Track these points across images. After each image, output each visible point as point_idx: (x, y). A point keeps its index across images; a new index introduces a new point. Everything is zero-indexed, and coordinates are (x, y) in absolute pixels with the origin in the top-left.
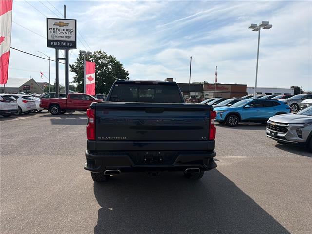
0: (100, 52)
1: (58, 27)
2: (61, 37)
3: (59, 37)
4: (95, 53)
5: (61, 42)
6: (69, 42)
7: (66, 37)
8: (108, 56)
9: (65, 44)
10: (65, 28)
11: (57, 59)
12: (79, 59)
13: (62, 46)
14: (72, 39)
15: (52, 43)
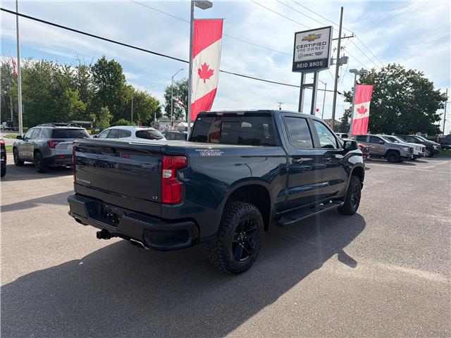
0: (393, 67)
1: (307, 42)
2: (310, 55)
3: (307, 55)
4: (383, 70)
5: (308, 62)
6: (319, 60)
7: (316, 54)
8: (406, 71)
9: (314, 64)
10: (316, 41)
11: (303, 86)
12: (359, 82)
13: (311, 68)
14: (324, 56)
15: (298, 66)
